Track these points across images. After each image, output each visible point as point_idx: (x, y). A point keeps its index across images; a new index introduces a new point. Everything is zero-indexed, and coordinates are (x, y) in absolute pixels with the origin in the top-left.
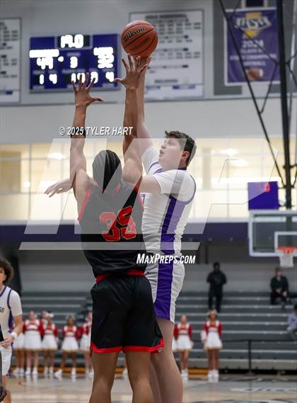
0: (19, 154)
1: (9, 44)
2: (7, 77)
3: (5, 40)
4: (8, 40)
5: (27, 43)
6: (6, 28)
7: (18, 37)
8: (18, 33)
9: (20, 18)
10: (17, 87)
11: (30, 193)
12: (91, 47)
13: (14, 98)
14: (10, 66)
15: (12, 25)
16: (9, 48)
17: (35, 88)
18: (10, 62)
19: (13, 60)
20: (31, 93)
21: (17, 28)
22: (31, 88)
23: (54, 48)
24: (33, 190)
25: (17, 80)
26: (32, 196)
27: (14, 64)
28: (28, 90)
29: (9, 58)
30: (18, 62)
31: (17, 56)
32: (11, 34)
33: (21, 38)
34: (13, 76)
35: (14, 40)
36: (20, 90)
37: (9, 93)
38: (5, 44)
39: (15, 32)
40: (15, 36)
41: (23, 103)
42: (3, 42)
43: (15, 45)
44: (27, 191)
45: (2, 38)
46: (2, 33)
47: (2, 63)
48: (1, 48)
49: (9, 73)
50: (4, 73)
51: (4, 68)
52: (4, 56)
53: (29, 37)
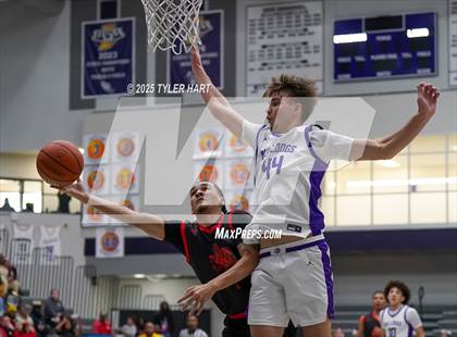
1: (310, 29)
2: (309, 66)
3: (306, 25)
4: (309, 25)
5: (330, 27)
6: (306, 12)
7: (321, 21)
8: (321, 17)
10: (320, 77)
11: (335, 196)
12: (403, 29)
14: (312, 54)
15: (314, 8)
16: (310, 34)
17: (340, 77)
18: (311, 49)
19: (315, 47)
20: (335, 83)
21: (319, 11)
22: (336, 78)
23: (361, 32)
24: (339, 192)
25: (320, 69)
26: (338, 198)
27: (316, 52)
28: (333, 80)
29: (311, 45)
31: (319, 43)
32: (312, 17)
33: (324, 23)
34: (316, 65)
35: (316, 24)
36: (323, 81)
38: (305, 30)
39: (317, 15)
40: (318, 20)
41: (326, 93)
42: (303, 27)
43: (318, 29)
44: (332, 193)
45: (302, 23)
46: (302, 18)
47: (303, 50)
48: (301, 34)
49: (310, 62)
50: (305, 61)
51: (305, 57)
52: (305, 43)
53: (333, 21)
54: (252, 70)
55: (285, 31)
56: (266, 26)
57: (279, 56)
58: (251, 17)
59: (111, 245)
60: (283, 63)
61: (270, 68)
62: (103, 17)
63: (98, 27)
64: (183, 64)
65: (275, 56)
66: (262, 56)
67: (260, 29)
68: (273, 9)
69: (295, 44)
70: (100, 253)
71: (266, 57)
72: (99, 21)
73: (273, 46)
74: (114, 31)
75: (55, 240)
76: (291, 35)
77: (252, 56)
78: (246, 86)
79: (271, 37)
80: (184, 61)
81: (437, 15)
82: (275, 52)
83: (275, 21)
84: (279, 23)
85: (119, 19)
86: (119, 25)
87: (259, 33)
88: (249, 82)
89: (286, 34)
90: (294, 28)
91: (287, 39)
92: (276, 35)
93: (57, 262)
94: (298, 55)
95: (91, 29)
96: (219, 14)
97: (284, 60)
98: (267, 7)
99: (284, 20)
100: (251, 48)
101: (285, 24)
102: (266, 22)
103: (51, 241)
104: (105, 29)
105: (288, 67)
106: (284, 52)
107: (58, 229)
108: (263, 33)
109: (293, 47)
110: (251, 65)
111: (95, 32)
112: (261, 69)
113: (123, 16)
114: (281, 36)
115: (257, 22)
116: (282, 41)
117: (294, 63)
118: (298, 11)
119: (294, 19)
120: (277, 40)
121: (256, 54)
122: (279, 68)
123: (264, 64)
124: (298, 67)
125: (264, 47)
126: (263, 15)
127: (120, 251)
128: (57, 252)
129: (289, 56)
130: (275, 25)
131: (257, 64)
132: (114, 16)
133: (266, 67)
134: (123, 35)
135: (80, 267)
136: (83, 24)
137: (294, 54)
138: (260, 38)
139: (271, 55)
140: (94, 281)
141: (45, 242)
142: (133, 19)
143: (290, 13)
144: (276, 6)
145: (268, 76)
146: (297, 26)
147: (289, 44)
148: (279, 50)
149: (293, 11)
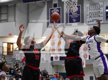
2: (100, 17)
7: (103, 7)
9: (103, 2)
10: (103, 19)
14: (101, 14)
15: (101, 4)
16: (101, 9)
18: (101, 13)
19: (102, 12)
21: (103, 4)
22: (106, 19)
27: (102, 13)
29: (101, 12)
32: (101, 6)
34: (102, 16)
35: (102, 7)
36: (104, 20)
37: (101, 21)
38: (99, 9)
41: (104, 23)
42: (99, 8)
43: (102, 8)
44: (106, 45)
46: (99, 6)
47: (99, 13)
48: (98, 10)
49: (101, 16)
50: (99, 16)
51: (99, 15)
52: (99, 12)
53: (105, 6)
54: (87, 18)
56: (90, 8)
57: (94, 15)
58: (87, 6)
59: (57, 58)
60: (94, 16)
61: (92, 18)
62: (54, 7)
63: (53, 9)
64: (72, 17)
66: (89, 15)
68: (92, 4)
69: (97, 12)
70: (54, 60)
72: (53, 8)
74: (57, 10)
75: (44, 57)
76: (96, 10)
77: (87, 15)
78: (86, 22)
79: (91, 10)
80: (72, 16)
82: (93, 14)
83: (92, 7)
84: (93, 7)
85: (57, 8)
86: (58, 9)
87: (89, 10)
88: (87, 21)
89: (95, 10)
92: (93, 10)
93: (45, 62)
94: (98, 14)
95: (51, 10)
96: (80, 6)
97: (95, 15)
98: (90, 4)
99: (94, 6)
100: (87, 13)
101: (95, 7)
102: (90, 7)
103: (43, 57)
104: (54, 10)
105: (96, 17)
106: (95, 13)
107: (45, 55)
108: (90, 10)
110: (87, 17)
111: (52, 11)
113: (58, 7)
115: (88, 7)
117: (97, 16)
118: (98, 4)
119: (97, 6)
120: (93, 11)
121: (88, 14)
122: (93, 17)
123: (90, 17)
124: (98, 17)
125: (90, 13)
126: (90, 6)
127: (59, 59)
128: (45, 60)
130: (92, 8)
131: (89, 17)
132: (57, 7)
134: (58, 11)
135: (50, 63)
136: (50, 9)
138: (89, 11)
139: (92, 15)
140: (53, 66)
141: (42, 58)
142: (61, 7)
144: (93, 4)
145: (91, 19)
146: (97, 8)
147: (96, 12)
148: (93, 13)
149: (97, 4)
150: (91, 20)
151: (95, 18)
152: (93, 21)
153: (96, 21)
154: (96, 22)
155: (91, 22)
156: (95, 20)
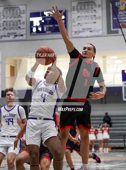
0: (26, 61)
1: (21, 15)
2: (21, 29)
3: (20, 14)
4: (21, 14)
5: (29, 15)
6: (20, 9)
7: (25, 13)
8: (25, 11)
9: (26, 5)
13: (24, 37)
15: (22, 8)
16: (22, 17)
17: (33, 33)
18: (22, 23)
21: (25, 9)
22: (31, 33)
23: (40, 17)
25: (25, 30)
28: (30, 34)
29: (22, 21)
30: (25, 23)
31: (25, 20)
32: (22, 11)
35: (23, 14)
36: (26, 34)
37: (22, 35)
38: (20, 16)
41: (28, 39)
42: (19, 15)
43: (24, 16)
45: (18, 13)
46: (18, 11)
47: (19, 23)
48: (18, 17)
49: (21, 27)
50: (19, 27)
51: (19, 26)
52: (19, 21)
53: (29, 13)
54: (0, 30)
55: (12, 16)
56: (5, 14)
57: (10, 25)
60: (11, 28)
61: (7, 30)
65: (8, 25)
66: (3, 25)
67: (3, 15)
68: (7, 8)
69: (16, 21)
71: (5, 25)
73: (8, 21)
76: (14, 18)
81: (68, 11)
82: (8, 24)
83: (8, 12)
84: (10, 13)
87: (2, 17)
89: (13, 17)
90: (15, 15)
91: (13, 19)
92: (8, 18)
94: (17, 25)
98: (5, 7)
99: (12, 12)
101: (12, 14)
102: (5, 12)
105: (13, 29)
106: (12, 23)
108: (4, 17)
109: (15, 22)
112: (3, 30)
114: (11, 18)
115: (2, 13)
116: (11, 19)
117: (15, 28)
118: (17, 9)
119: (15, 12)
121: (1, 24)
122: (10, 30)
123: (4, 28)
124: (17, 29)
125: (4, 22)
126: (4, 10)
129: (13, 25)
130: (8, 14)
131: (2, 28)
133: (5, 29)
137: (15, 25)
138: (3, 18)
139: (7, 25)
143: (13, 10)
144: (9, 7)
145: (6, 32)
146: (16, 14)
147: (14, 21)
148: (10, 23)
149: (15, 9)
150: (6, 34)
151: (12, 31)
152: (9, 35)
153: (13, 36)
154: (14, 38)
155: (5, 36)
156: (12, 33)
